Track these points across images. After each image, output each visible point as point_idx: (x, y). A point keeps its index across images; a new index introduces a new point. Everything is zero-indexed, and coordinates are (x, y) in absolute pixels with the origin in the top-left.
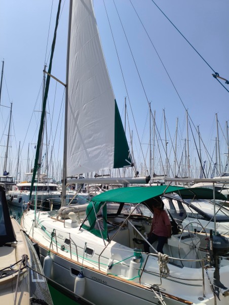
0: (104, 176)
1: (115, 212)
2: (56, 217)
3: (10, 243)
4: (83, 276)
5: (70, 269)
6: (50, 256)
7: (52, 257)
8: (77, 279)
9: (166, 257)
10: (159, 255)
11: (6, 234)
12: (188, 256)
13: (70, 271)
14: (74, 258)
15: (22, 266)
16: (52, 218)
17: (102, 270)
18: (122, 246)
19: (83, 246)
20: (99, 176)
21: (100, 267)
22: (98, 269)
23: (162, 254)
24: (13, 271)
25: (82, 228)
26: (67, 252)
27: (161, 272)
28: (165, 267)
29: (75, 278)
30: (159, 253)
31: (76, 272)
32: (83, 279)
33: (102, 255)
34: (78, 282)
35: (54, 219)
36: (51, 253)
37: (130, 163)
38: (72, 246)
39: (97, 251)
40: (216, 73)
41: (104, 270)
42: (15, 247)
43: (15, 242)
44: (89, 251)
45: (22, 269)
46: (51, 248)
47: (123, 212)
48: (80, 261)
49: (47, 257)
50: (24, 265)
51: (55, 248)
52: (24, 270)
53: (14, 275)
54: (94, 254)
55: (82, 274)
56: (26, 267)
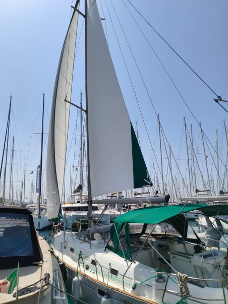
0: (143, 193)
1: (140, 231)
2: (83, 239)
3: (36, 263)
4: (109, 297)
5: (97, 290)
6: (78, 277)
7: (80, 278)
8: (104, 299)
9: (186, 277)
10: (178, 275)
11: (33, 255)
12: (212, 275)
13: (97, 292)
14: (100, 279)
15: (44, 284)
16: (80, 239)
17: (126, 291)
18: (145, 266)
19: (108, 267)
20: (138, 194)
21: (125, 288)
22: (122, 289)
23: (181, 274)
24: (36, 288)
25: (107, 249)
26: (94, 273)
27: (181, 292)
28: (185, 287)
29: (101, 299)
30: (179, 273)
31: (102, 293)
32: (109, 299)
33: (125, 275)
34: (104, 302)
35: (81, 240)
36: (79, 275)
37: (150, 183)
38: (98, 266)
39: (121, 271)
40: (219, 97)
41: (129, 290)
42: (41, 266)
43: (41, 262)
44: (114, 272)
45: (43, 287)
46: (79, 269)
47: (148, 231)
48: (106, 281)
49: (75, 279)
50: (46, 282)
51: (82, 268)
52: (46, 287)
53: (36, 292)
54: (119, 275)
55: (108, 295)
56: (48, 284)
